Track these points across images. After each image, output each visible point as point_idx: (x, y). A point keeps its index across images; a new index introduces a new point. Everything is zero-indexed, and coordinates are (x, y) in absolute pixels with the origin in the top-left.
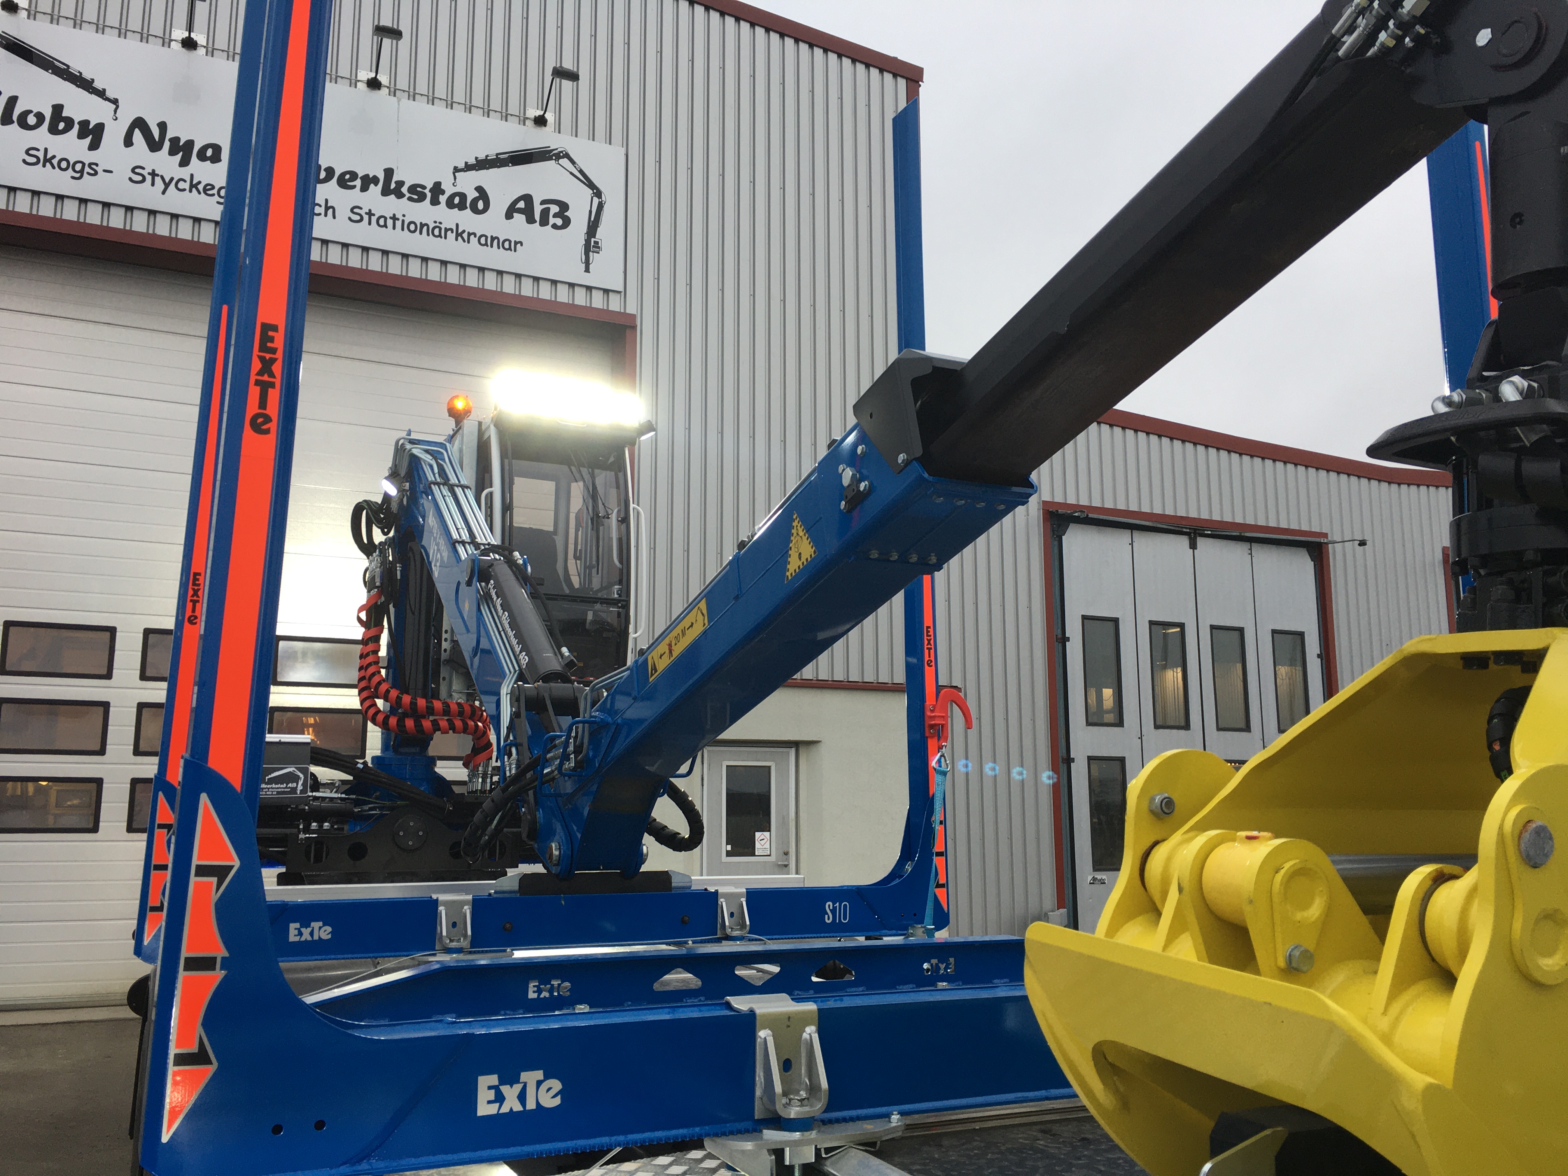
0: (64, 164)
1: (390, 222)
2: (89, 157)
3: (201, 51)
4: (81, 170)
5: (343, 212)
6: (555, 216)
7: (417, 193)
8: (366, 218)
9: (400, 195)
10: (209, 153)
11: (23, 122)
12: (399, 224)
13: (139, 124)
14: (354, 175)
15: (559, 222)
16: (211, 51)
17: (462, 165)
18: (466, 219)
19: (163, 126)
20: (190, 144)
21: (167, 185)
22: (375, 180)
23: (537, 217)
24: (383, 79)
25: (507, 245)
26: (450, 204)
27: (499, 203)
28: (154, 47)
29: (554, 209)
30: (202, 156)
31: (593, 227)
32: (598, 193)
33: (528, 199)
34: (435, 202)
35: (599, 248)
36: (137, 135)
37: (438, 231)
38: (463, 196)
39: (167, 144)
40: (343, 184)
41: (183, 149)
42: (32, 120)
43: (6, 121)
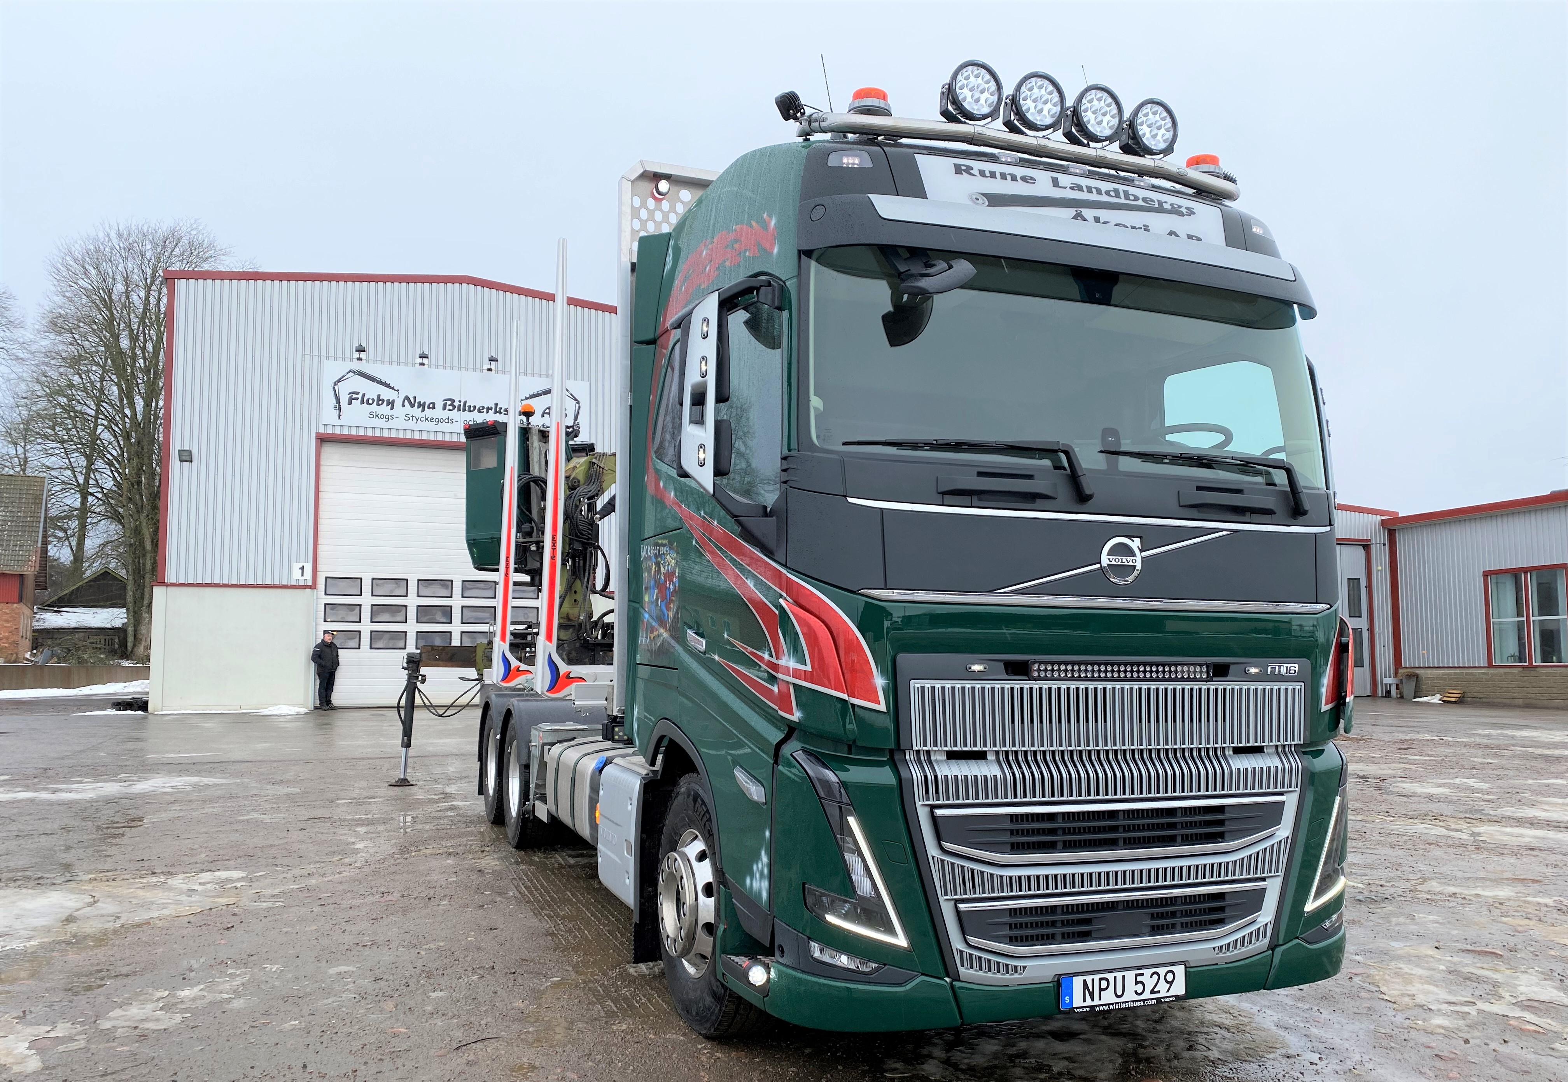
0: (382, 417)
2: (390, 413)
3: (426, 366)
4: (389, 418)
9: (501, 413)
10: (431, 406)
13: (407, 398)
14: (483, 408)
16: (430, 366)
17: (524, 398)
19: (415, 398)
20: (424, 403)
21: (417, 420)
22: (491, 409)
24: (493, 367)
28: (410, 367)
30: (429, 408)
31: (575, 416)
32: (578, 403)
33: (549, 408)
36: (406, 402)
39: (416, 404)
40: (479, 411)
41: (422, 406)
42: (370, 401)
43: (362, 403)
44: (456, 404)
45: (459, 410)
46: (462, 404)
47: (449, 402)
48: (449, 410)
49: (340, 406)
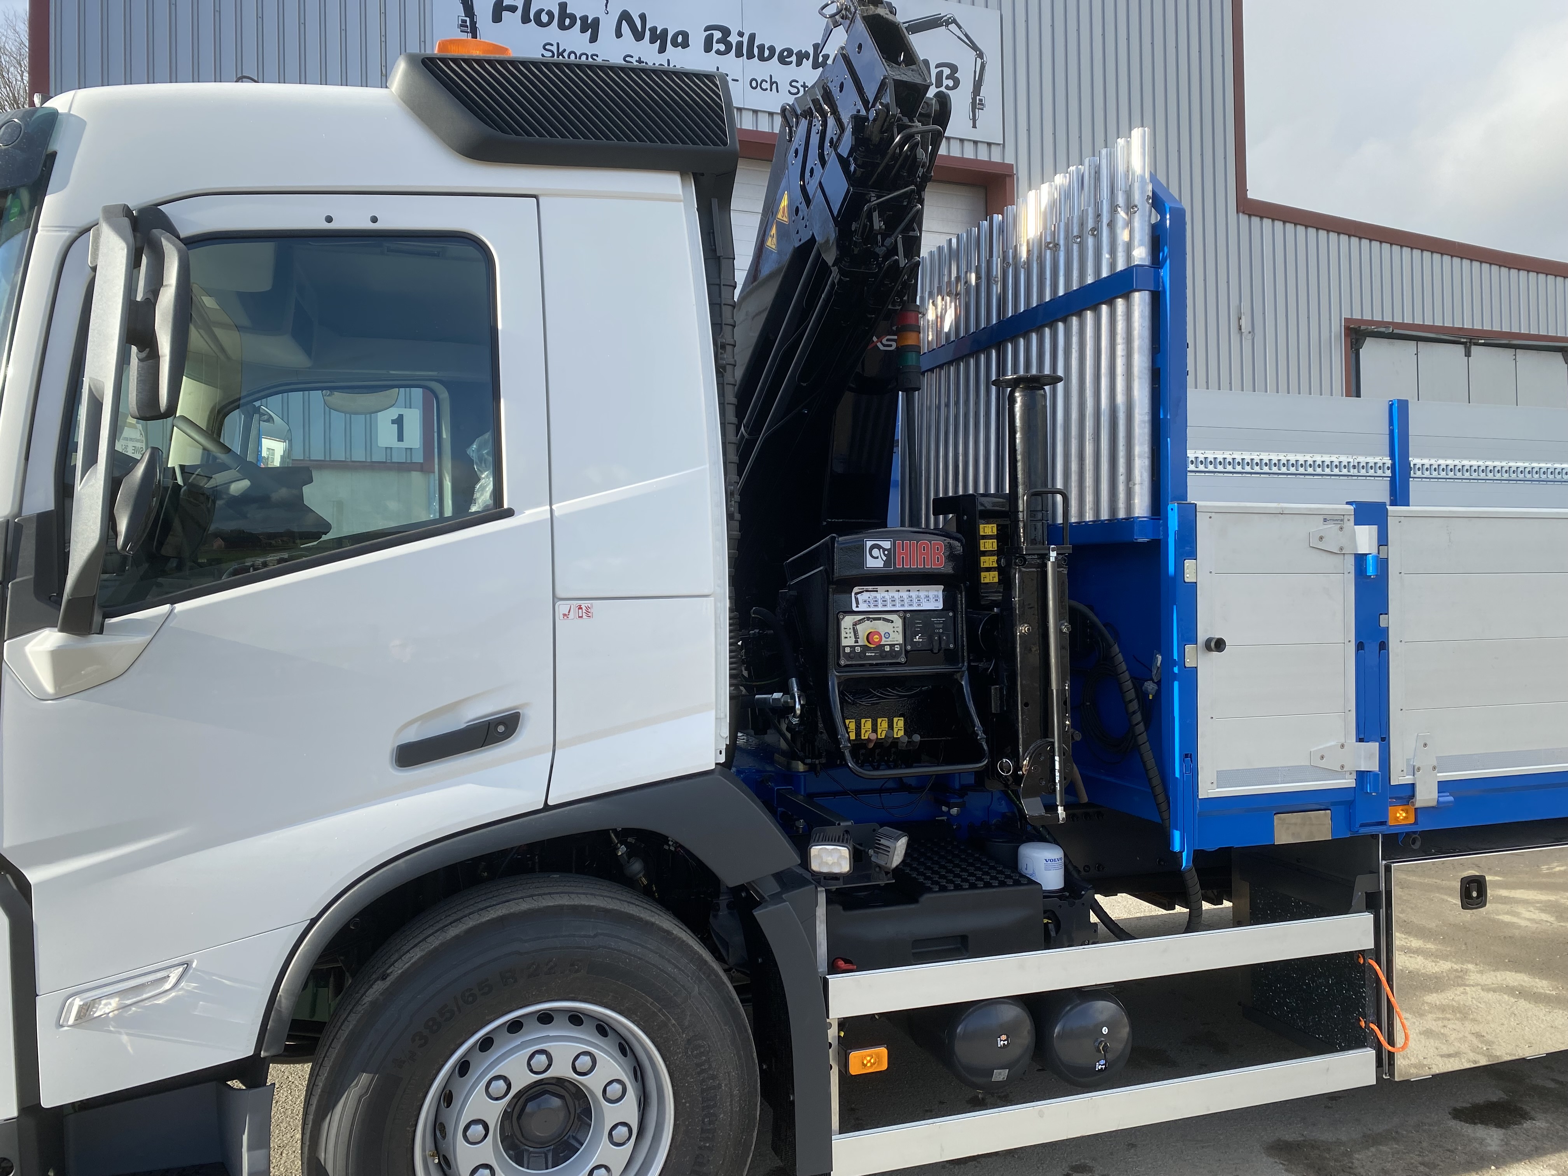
2: (591, 49)
5: (784, 86)
6: (948, 78)
10: (680, 39)
11: (539, 23)
13: (625, 16)
14: (790, 52)
15: (951, 83)
19: (643, 17)
20: (665, 32)
22: (807, 55)
23: (934, 80)
29: (947, 71)
30: (675, 44)
31: (978, 86)
32: (981, 55)
33: (925, 64)
35: (983, 105)
36: (625, 26)
39: (648, 33)
40: (783, 60)
41: (660, 38)
42: (545, 18)
43: (525, 19)
44: (733, 39)
45: (739, 54)
46: (745, 39)
47: (717, 35)
48: (718, 52)
49: (473, 24)
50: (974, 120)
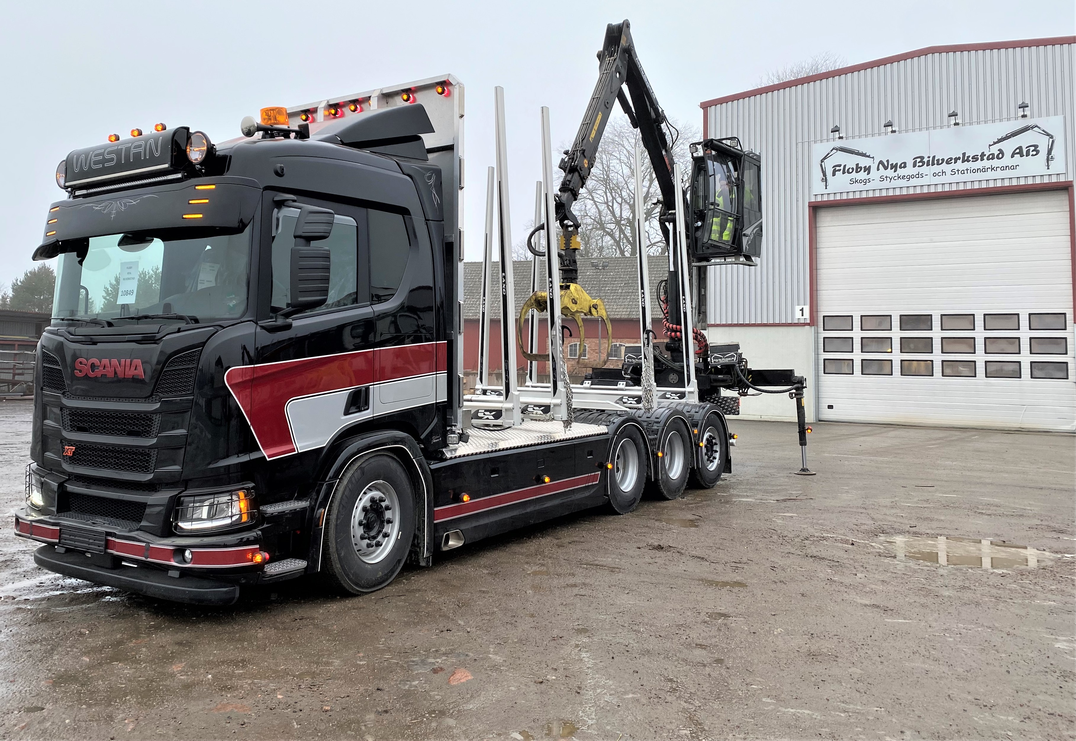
0: (861, 181)
1: (966, 171)
2: (867, 177)
3: (897, 132)
4: (865, 182)
5: (949, 172)
6: (1032, 151)
7: (975, 158)
8: (957, 172)
9: (968, 161)
10: (903, 165)
11: (849, 173)
12: (969, 171)
13: (881, 162)
14: (951, 159)
15: (1034, 153)
16: (900, 132)
17: (992, 143)
18: (995, 163)
19: (888, 161)
20: (897, 164)
21: (891, 179)
22: (959, 158)
23: (1025, 154)
24: (958, 121)
25: (1012, 168)
26: (988, 159)
27: (1008, 153)
28: (883, 136)
29: (1032, 148)
30: (901, 167)
31: (1050, 151)
32: (1052, 137)
33: (1020, 148)
34: (982, 159)
36: (881, 166)
37: (984, 170)
38: (993, 154)
39: (890, 166)
40: (948, 163)
41: (894, 167)
42: (851, 170)
43: (844, 173)
44: (926, 160)
45: (928, 165)
46: (931, 159)
47: (919, 160)
48: (919, 166)
49: (826, 179)
50: (1048, 166)
